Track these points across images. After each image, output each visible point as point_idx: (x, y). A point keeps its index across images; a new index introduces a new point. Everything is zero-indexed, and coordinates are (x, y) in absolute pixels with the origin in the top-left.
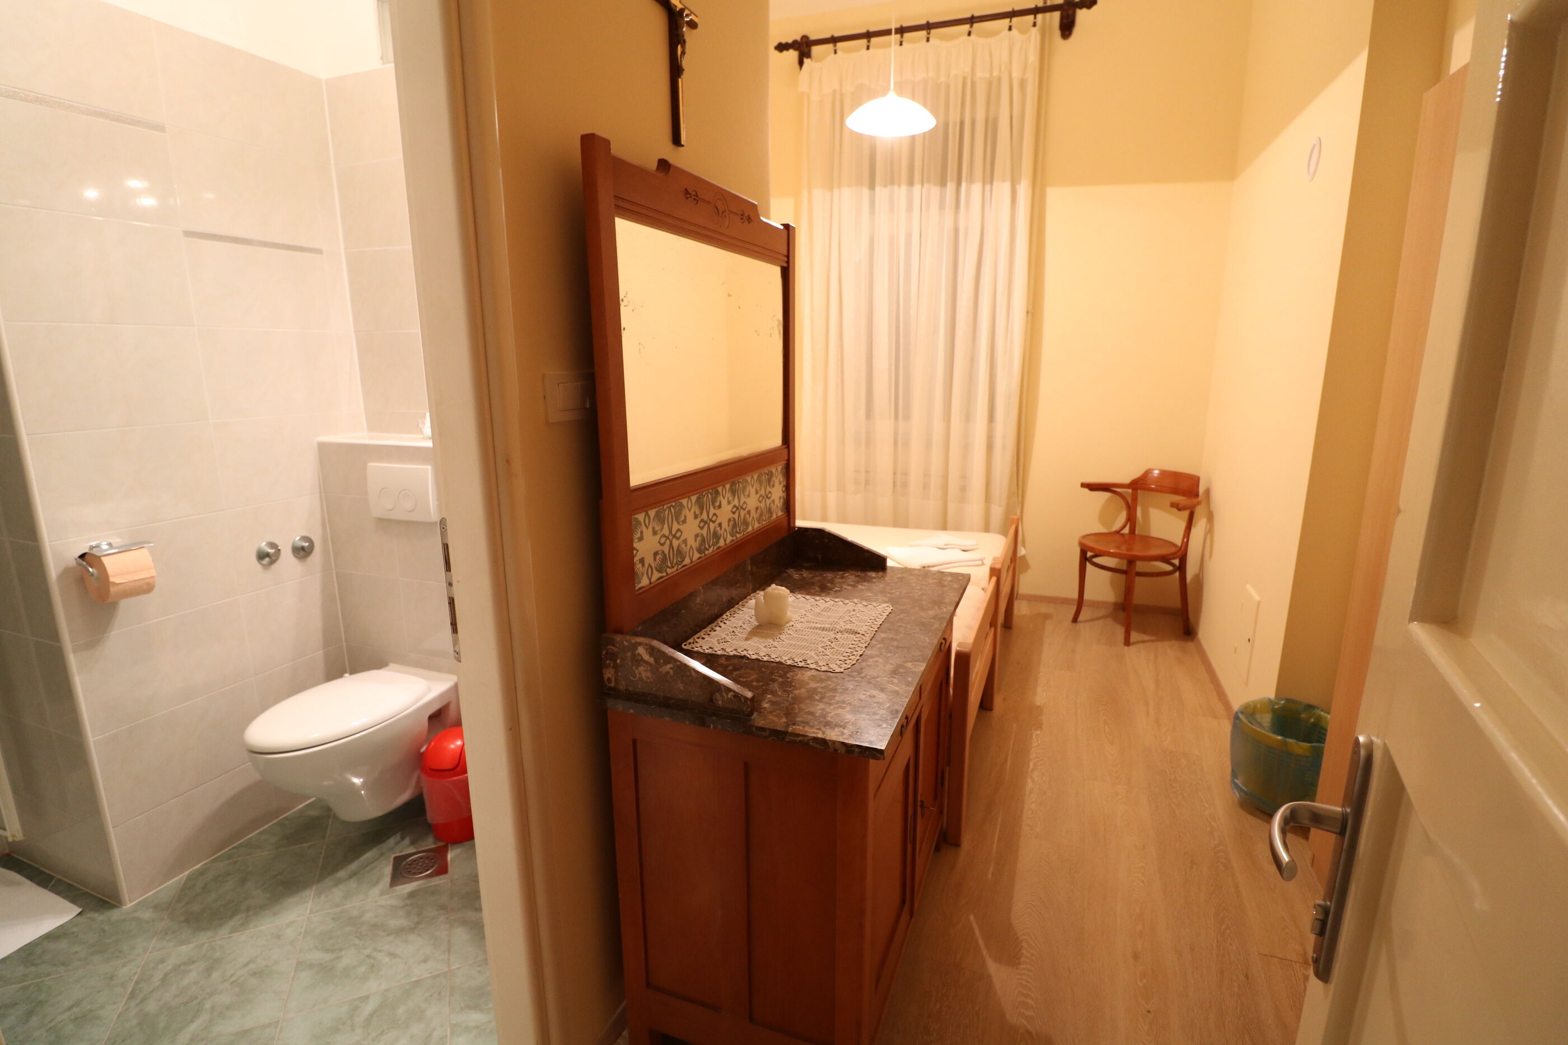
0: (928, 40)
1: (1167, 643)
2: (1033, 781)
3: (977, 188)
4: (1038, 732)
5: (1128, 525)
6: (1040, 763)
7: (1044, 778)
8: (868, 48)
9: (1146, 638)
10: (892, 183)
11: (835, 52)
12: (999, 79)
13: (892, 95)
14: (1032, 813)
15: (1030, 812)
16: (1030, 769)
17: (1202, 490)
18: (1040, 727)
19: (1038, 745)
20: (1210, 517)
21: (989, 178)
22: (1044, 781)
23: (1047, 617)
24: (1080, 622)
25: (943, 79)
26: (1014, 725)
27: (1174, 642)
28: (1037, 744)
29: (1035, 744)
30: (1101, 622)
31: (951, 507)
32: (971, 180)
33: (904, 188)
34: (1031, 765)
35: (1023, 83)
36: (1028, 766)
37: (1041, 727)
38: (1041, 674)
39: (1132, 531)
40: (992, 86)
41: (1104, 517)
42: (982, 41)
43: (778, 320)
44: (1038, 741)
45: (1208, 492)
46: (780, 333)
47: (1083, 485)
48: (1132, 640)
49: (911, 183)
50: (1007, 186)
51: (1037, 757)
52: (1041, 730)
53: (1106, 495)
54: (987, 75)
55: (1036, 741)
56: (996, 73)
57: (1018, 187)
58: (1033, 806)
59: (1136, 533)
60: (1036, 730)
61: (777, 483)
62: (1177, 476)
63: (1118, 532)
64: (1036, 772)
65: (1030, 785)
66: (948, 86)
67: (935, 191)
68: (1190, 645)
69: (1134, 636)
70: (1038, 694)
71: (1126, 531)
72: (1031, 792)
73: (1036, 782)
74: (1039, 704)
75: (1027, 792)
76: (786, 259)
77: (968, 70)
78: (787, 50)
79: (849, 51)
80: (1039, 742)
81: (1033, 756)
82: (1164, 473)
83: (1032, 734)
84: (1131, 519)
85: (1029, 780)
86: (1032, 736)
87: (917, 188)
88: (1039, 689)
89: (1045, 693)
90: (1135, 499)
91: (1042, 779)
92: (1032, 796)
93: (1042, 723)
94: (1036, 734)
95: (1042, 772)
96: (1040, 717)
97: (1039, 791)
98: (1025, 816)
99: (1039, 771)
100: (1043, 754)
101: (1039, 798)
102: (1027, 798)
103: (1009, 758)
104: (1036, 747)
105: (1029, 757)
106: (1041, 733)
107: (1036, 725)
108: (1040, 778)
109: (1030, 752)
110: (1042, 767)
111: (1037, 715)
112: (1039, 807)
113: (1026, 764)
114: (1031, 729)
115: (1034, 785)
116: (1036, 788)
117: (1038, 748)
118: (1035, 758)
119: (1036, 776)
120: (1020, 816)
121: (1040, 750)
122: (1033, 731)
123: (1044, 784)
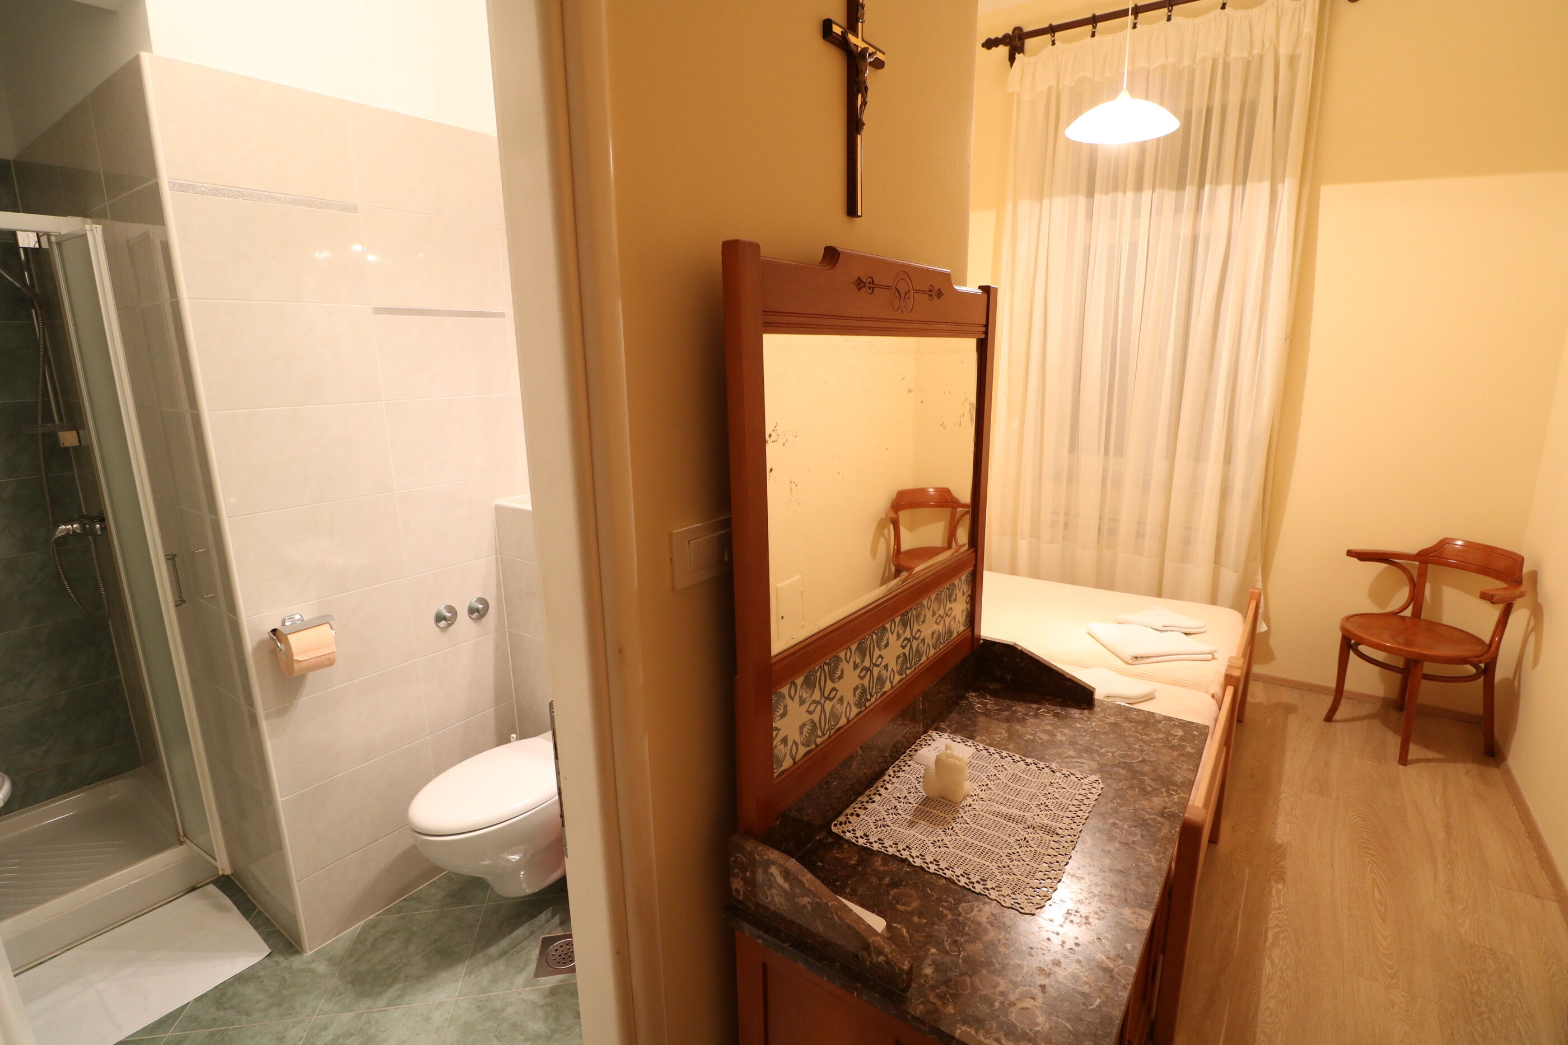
0: (1169, 19)
1: (1460, 767)
2: (1272, 963)
3: (1224, 191)
4: (1280, 886)
5: (1411, 607)
6: (1282, 935)
7: (1288, 962)
8: (1093, 35)
9: (1430, 755)
10: (1115, 189)
11: (1053, 43)
12: (1261, 57)
13: (1124, 96)
14: (1271, 1015)
15: (1268, 1013)
16: (1268, 944)
17: (1526, 570)
18: (1281, 878)
19: (1279, 908)
20: (1537, 612)
21: (1242, 177)
22: (1287, 965)
23: (1290, 709)
24: (1336, 721)
25: (1186, 63)
26: (1247, 870)
27: (1470, 766)
28: (1277, 905)
29: (1276, 905)
30: (1366, 722)
31: (1169, 567)
32: (1217, 181)
33: (1130, 194)
34: (1270, 936)
35: (1293, 60)
36: (1266, 937)
37: (1283, 879)
38: (1283, 796)
39: (1417, 614)
40: (1251, 68)
41: (1375, 593)
42: (1240, 13)
43: (970, 403)
44: (1279, 900)
45: (1534, 576)
46: (972, 419)
47: (1350, 553)
48: (1410, 757)
49: (1139, 188)
50: (1266, 185)
51: (1277, 926)
52: (1284, 882)
53: (1380, 566)
54: (1245, 54)
55: (1276, 900)
56: (1256, 51)
57: (1280, 187)
58: (1272, 1004)
59: (1422, 618)
60: (1277, 882)
61: (959, 594)
62: (1489, 551)
63: (1395, 614)
64: (1276, 949)
65: (1268, 969)
66: (1192, 71)
67: (1169, 196)
68: (1494, 773)
69: (1415, 751)
70: (1278, 826)
71: (1408, 613)
72: (1269, 981)
73: (1277, 967)
74: (1280, 842)
75: (1264, 981)
76: (984, 329)
77: (1220, 50)
78: (997, 46)
79: (1066, 40)
80: (1281, 902)
81: (1272, 923)
82: (1469, 545)
83: (1271, 888)
84: (1416, 598)
85: (1267, 962)
86: (1271, 891)
87: (1147, 194)
88: (1281, 819)
89: (1289, 826)
90: (1423, 575)
91: (1285, 962)
92: (1271, 987)
93: (1285, 872)
94: (1277, 889)
95: (1286, 951)
96: (1282, 863)
97: (1280, 980)
98: (1261, 1018)
99: (1280, 948)
100: (1286, 922)
101: (1281, 992)
102: (1264, 990)
103: (1239, 922)
104: (1276, 909)
105: (1267, 924)
106: (1283, 888)
107: (1277, 874)
108: (1282, 960)
109: (1268, 915)
110: (1285, 942)
111: (1279, 859)
112: (1280, 1007)
113: (1264, 935)
114: (1269, 881)
115: (1273, 970)
116: (1277, 975)
117: (1280, 911)
118: (1275, 927)
119: (1277, 956)
120: (1255, 1017)
121: (1282, 915)
122: (1273, 883)
123: (1288, 971)
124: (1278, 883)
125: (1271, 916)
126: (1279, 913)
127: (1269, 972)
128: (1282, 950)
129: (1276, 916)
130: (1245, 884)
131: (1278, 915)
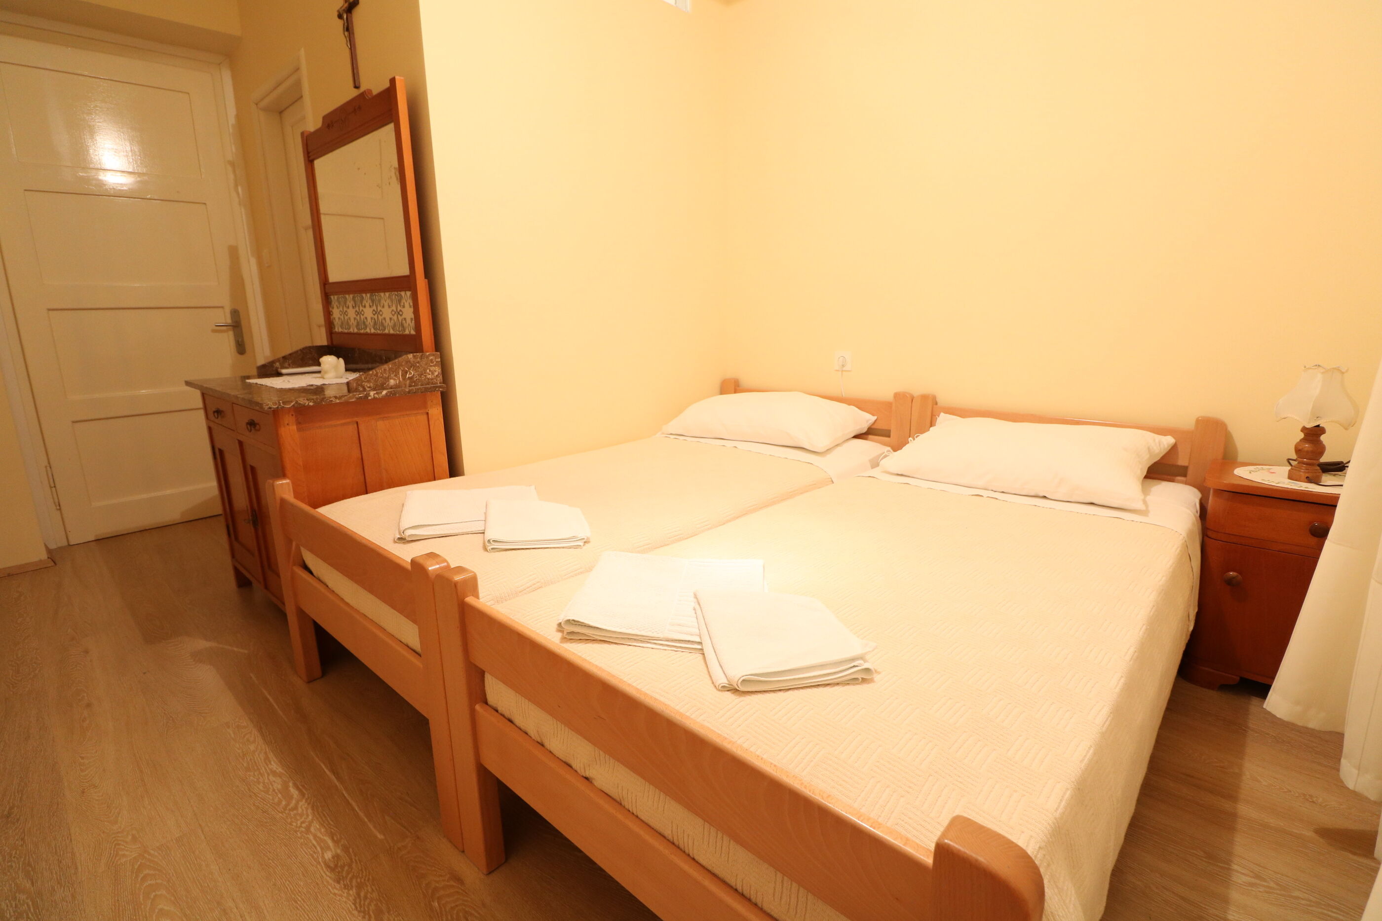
2: (274, 773)
4: (328, 855)
6: (284, 803)
14: (248, 740)
16: (291, 784)
18: (334, 867)
22: (259, 783)
28: (312, 829)
29: (316, 826)
34: (294, 792)
36: (297, 788)
37: (332, 870)
43: (395, 168)
44: (315, 836)
46: (397, 178)
51: (296, 808)
52: (328, 866)
55: (319, 834)
58: (252, 747)
60: (336, 857)
64: (279, 787)
65: (275, 766)
72: (267, 759)
73: (268, 775)
75: (271, 755)
80: (311, 837)
81: (303, 804)
83: (336, 842)
85: (280, 770)
86: (333, 839)
91: (264, 783)
92: (262, 756)
93: (338, 882)
94: (328, 848)
95: (270, 793)
96: (353, 892)
97: (257, 767)
98: (255, 732)
99: (277, 791)
100: (289, 820)
101: (251, 759)
102: (266, 750)
103: (334, 777)
104: (311, 823)
105: (306, 801)
106: (323, 857)
107: (346, 868)
108: (267, 783)
109: (313, 809)
110: (276, 800)
111: (362, 894)
112: (244, 750)
113: (301, 787)
114: (346, 849)
115: (269, 768)
116: (263, 768)
117: (304, 825)
118: (297, 803)
119: (274, 781)
120: (260, 730)
121: (299, 823)
122: (339, 851)
123: (255, 780)
124: (333, 857)
125: (310, 811)
126: (303, 822)
127: (271, 764)
128: (274, 790)
129: (305, 816)
130: (366, 820)
131: (303, 819)
